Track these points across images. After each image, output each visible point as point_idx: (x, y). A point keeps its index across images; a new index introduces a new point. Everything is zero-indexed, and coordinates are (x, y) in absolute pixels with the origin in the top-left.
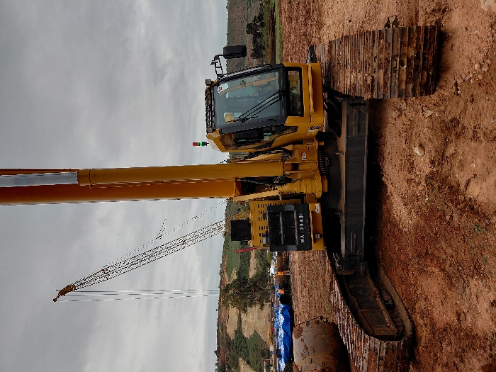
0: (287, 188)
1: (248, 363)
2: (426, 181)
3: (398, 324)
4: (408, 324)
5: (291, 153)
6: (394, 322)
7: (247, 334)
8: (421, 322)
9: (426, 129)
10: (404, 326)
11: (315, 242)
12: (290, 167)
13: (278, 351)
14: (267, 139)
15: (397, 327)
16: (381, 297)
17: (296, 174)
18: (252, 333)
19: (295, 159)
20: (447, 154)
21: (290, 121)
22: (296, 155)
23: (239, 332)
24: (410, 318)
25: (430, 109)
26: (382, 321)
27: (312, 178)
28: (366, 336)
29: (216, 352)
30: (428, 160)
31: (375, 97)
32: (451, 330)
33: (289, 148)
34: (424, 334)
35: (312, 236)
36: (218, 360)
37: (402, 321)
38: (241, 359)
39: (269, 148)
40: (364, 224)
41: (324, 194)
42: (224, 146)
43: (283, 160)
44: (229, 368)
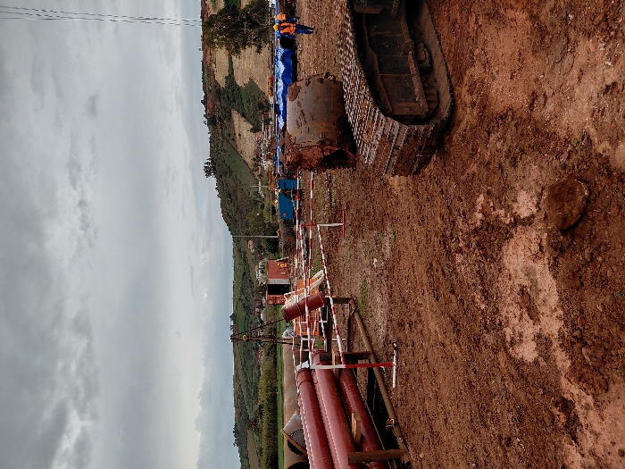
7: (241, 81)
18: (247, 81)
23: (230, 78)
29: (203, 102)
36: (206, 111)
38: (234, 111)
44: (220, 120)
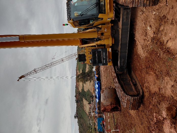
0: (99, 43)
1: (86, 99)
2: (151, 40)
3: (137, 91)
4: (141, 91)
5: (100, 28)
6: (136, 90)
7: (86, 90)
8: (146, 90)
9: (153, 19)
10: (140, 91)
11: (109, 63)
12: (100, 34)
13: (96, 96)
14: (91, 23)
15: (137, 92)
16: (132, 81)
17: (102, 37)
19: (102, 31)
20: (161, 30)
21: (100, 16)
22: (103, 29)
23: (83, 89)
24: (142, 89)
25: (155, 11)
26: (132, 90)
27: (108, 38)
28: (126, 95)
29: (75, 96)
30: (152, 32)
31: (134, 6)
32: (156, 94)
33: (100, 26)
34: (147, 94)
35: (108, 60)
36: (76, 99)
37: (139, 90)
39: (92, 27)
40: (127, 56)
41: (112, 44)
42: (75, 26)
43: (98, 31)
44: (80, 101)
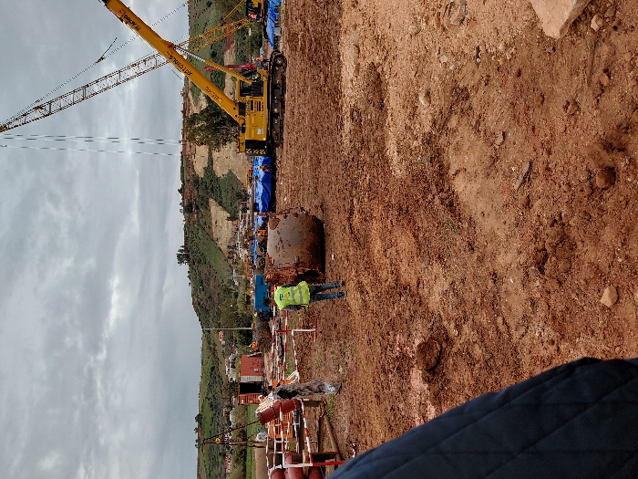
1: (220, 204)
18: (226, 172)
29: (180, 191)
36: (183, 199)
38: (211, 200)
44: (197, 208)
